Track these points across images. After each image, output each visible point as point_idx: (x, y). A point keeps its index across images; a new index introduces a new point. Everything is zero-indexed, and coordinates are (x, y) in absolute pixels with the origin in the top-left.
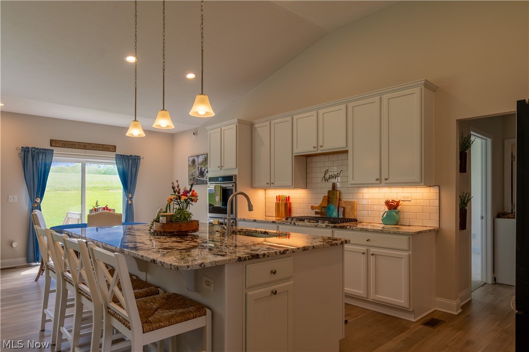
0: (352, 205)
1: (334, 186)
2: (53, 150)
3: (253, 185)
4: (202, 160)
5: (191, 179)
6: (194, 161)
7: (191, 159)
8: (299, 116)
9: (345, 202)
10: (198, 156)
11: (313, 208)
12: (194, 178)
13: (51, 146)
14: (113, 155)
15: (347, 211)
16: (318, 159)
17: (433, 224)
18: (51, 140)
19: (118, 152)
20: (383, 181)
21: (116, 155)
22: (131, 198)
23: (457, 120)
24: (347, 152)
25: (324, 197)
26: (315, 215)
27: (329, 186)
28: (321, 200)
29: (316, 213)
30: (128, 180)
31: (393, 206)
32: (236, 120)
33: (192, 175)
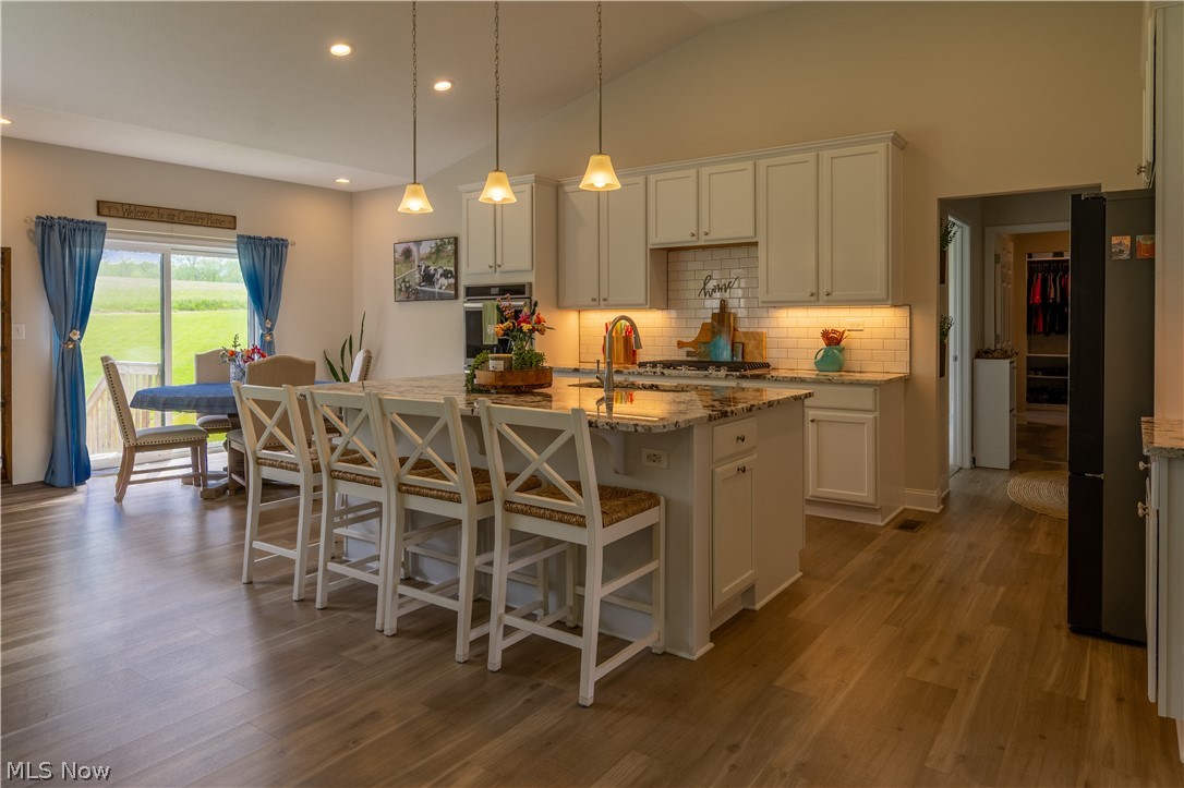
0: (759, 338)
1: (723, 305)
2: (105, 225)
3: (560, 304)
4: (428, 250)
5: (400, 290)
6: (407, 253)
7: (400, 248)
8: (662, 176)
9: (745, 334)
10: (418, 242)
11: (681, 345)
12: (407, 288)
13: (99, 214)
14: (231, 236)
15: (749, 348)
16: (689, 255)
17: (899, 369)
18: (98, 202)
19: (242, 229)
20: (823, 297)
21: (238, 236)
22: (270, 330)
23: (939, 199)
24: (756, 244)
25: (703, 324)
26: (685, 358)
27: (713, 304)
28: (699, 330)
29: (689, 354)
30: (264, 292)
31: (832, 339)
32: (532, 177)
33: (404, 281)
